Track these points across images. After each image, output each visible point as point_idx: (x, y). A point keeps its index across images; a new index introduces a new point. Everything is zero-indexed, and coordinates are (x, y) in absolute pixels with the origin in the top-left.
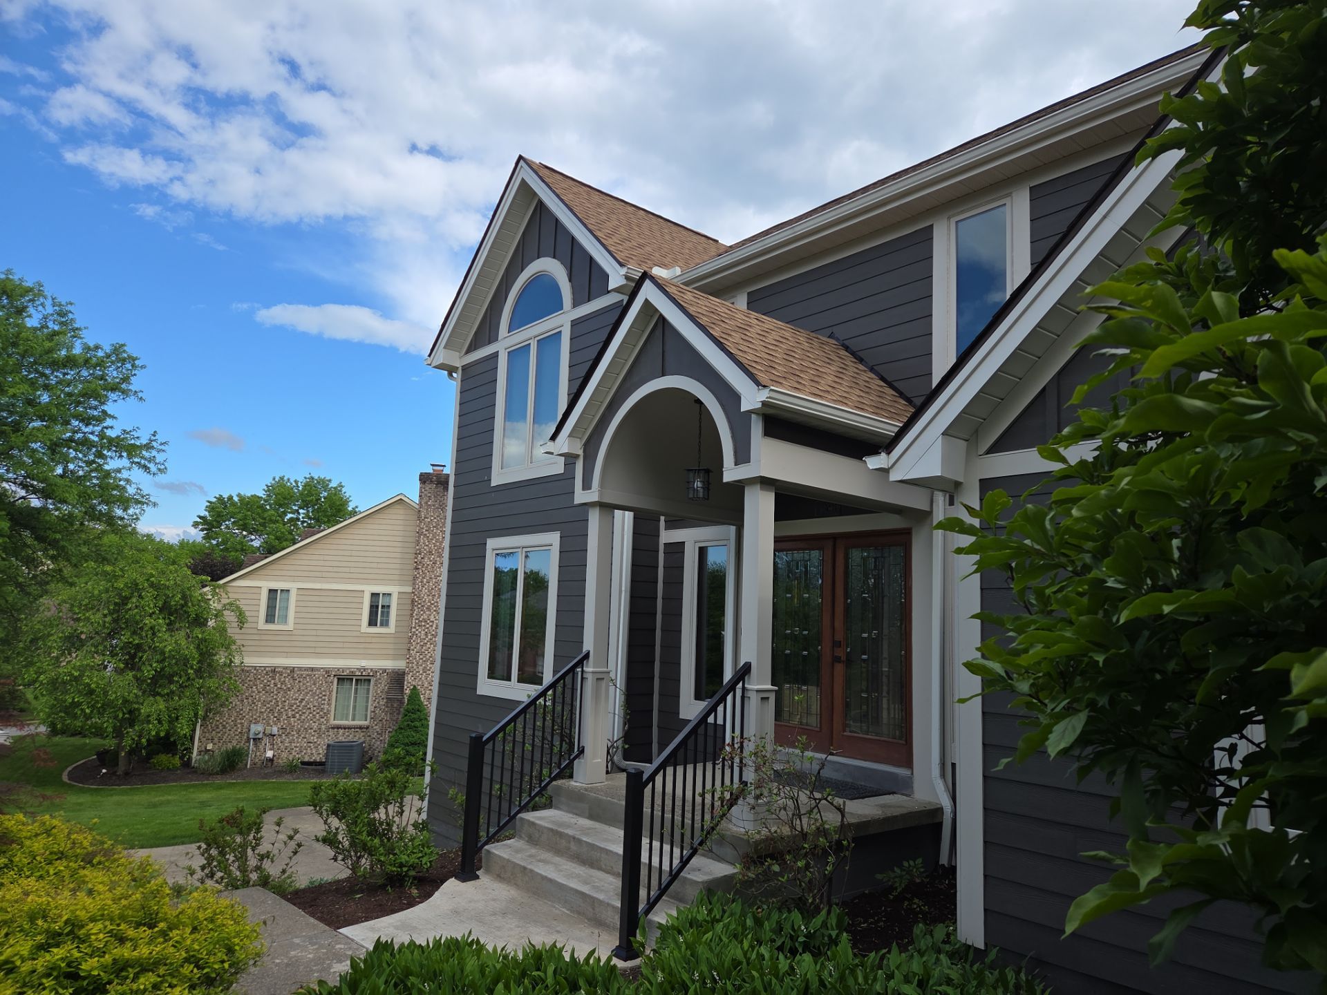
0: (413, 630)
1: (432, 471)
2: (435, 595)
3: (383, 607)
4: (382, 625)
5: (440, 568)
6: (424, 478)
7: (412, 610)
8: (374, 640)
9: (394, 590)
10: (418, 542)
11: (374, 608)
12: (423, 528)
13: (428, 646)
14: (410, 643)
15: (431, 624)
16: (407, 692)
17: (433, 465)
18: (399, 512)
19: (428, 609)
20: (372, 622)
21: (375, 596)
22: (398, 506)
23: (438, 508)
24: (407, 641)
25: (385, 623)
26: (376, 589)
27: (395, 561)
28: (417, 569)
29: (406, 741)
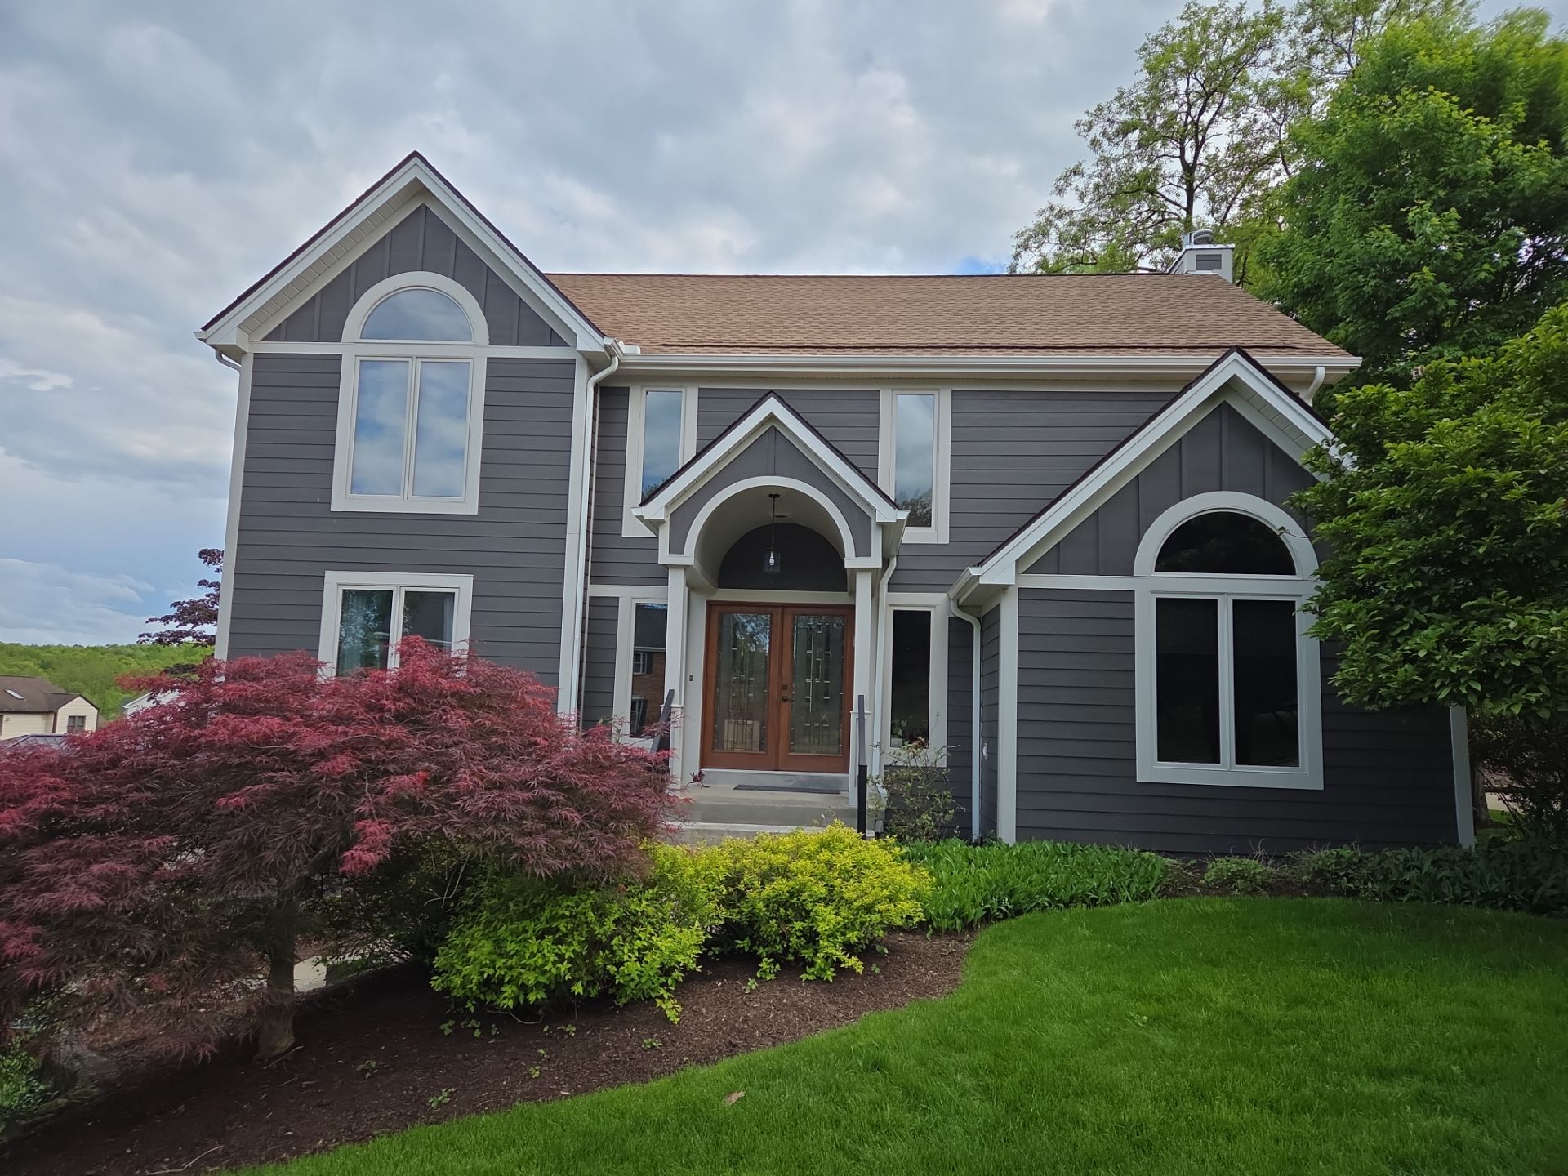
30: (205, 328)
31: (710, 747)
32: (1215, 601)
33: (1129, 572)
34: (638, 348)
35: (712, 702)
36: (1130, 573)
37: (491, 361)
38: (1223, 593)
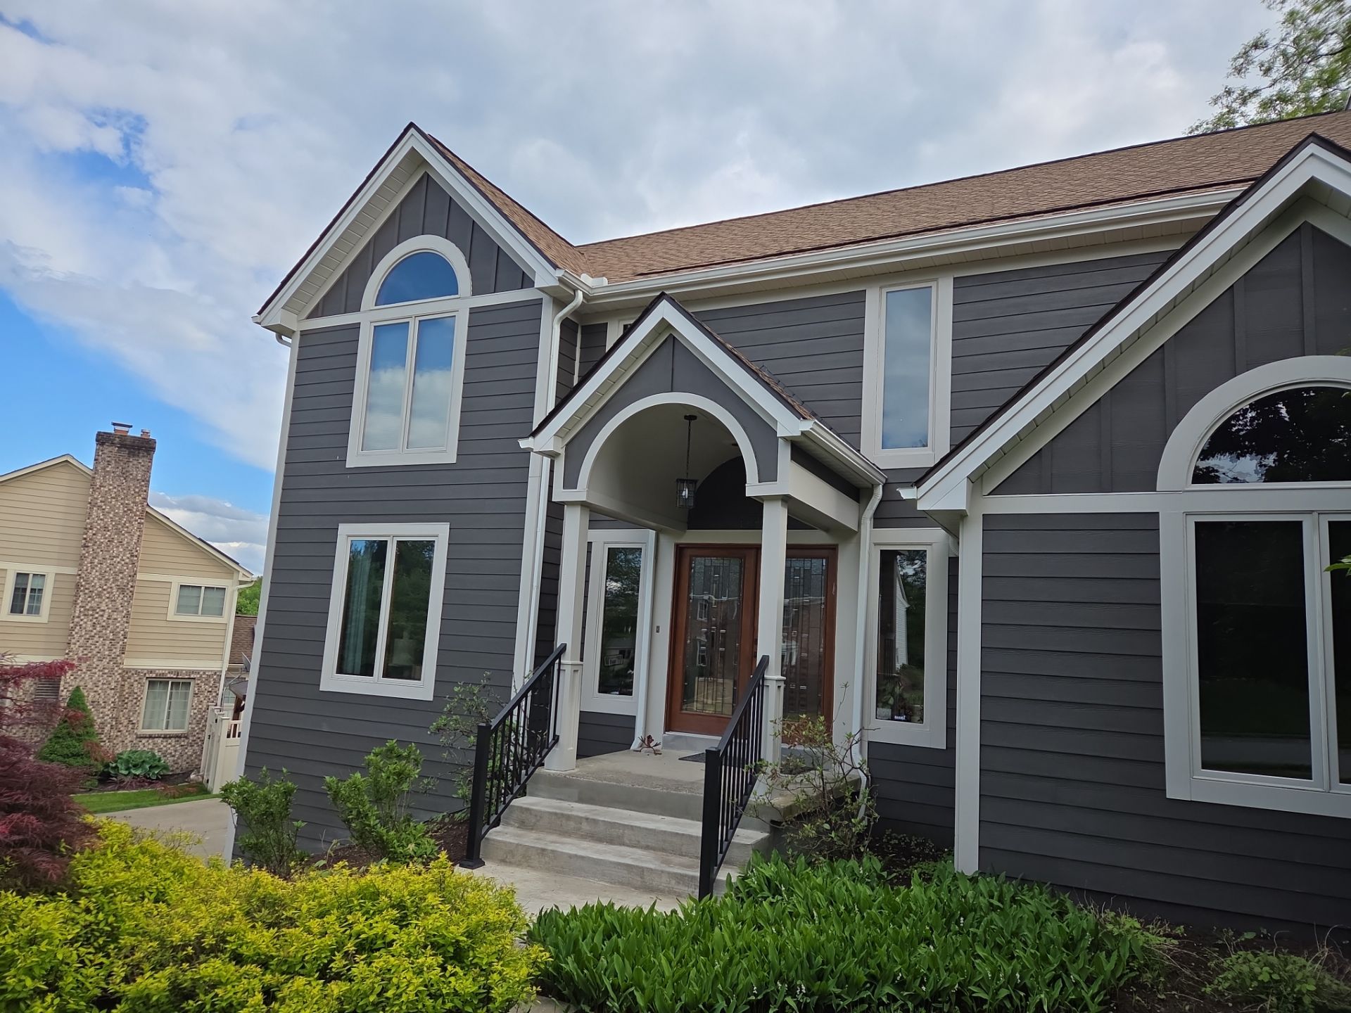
0: (76, 620)
1: (113, 432)
2: (109, 580)
3: (33, 590)
4: (30, 612)
5: (118, 547)
6: (102, 439)
7: (77, 596)
8: (17, 630)
9: (50, 571)
10: (90, 515)
11: (19, 593)
12: (97, 499)
13: (96, 639)
14: (71, 635)
15: (101, 613)
16: (64, 693)
17: (114, 424)
18: (63, 476)
19: (99, 595)
20: (16, 608)
21: (22, 576)
22: (61, 470)
23: (119, 476)
24: (68, 632)
25: (34, 610)
26: (24, 568)
27: (55, 536)
28: (85, 546)
29: (66, 751)
30: (260, 313)
31: (679, 707)
32: (1300, 524)
33: (1148, 483)
34: (605, 279)
35: (681, 657)
36: (1153, 488)
37: (473, 312)
38: (1311, 512)
